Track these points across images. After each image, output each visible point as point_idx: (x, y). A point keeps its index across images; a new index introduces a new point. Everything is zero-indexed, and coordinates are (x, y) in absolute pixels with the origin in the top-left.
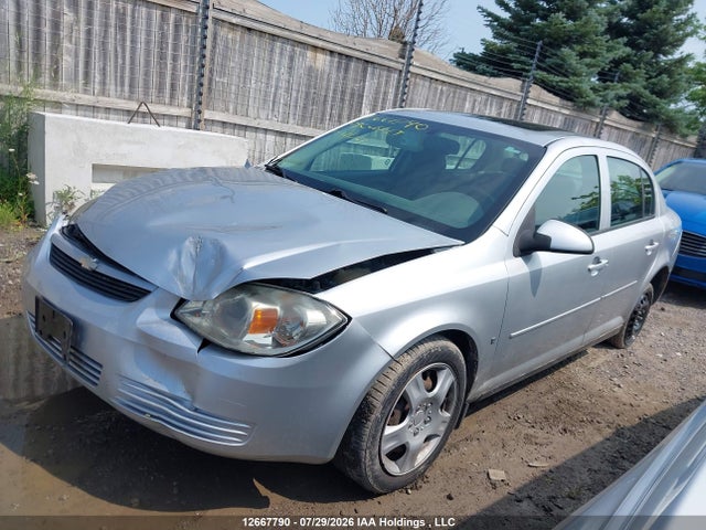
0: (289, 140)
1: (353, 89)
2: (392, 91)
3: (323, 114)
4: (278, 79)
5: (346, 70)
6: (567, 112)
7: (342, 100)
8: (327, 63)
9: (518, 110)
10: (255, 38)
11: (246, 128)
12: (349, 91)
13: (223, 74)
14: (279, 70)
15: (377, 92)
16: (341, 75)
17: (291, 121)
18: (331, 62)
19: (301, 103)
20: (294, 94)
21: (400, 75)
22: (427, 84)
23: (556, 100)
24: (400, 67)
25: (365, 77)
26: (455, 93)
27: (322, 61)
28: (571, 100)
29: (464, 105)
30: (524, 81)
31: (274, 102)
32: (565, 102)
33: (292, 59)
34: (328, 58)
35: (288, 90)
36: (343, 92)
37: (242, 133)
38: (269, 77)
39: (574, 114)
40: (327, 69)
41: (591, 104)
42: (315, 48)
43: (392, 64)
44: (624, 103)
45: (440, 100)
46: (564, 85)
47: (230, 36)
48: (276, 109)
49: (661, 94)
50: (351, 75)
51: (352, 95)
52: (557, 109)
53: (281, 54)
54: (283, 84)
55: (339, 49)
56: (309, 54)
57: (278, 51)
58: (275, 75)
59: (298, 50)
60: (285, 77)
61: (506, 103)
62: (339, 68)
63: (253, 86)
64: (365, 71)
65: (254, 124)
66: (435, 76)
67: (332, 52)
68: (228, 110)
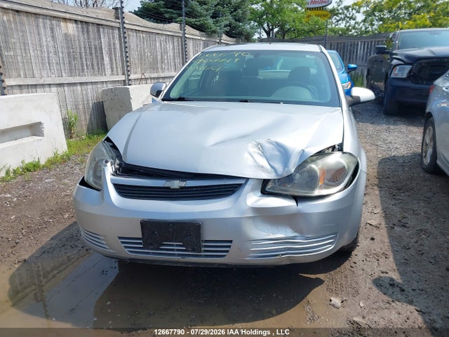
0: (66, 88)
1: (95, 45)
2: (117, 42)
3: (82, 66)
4: (47, 46)
5: (88, 32)
6: (204, 39)
7: (91, 54)
8: (75, 29)
9: (182, 42)
10: (24, 18)
11: (35, 86)
12: (93, 47)
13: (8, 49)
14: (46, 39)
15: (110, 45)
16: (86, 36)
17: (64, 74)
18: (77, 27)
19: (67, 61)
20: (60, 55)
21: (119, 31)
22: (135, 34)
23: (197, 32)
24: (118, 25)
25: (99, 35)
26: (150, 37)
27: (71, 28)
28: (205, 32)
29: (156, 43)
30: (181, 24)
31: (49, 63)
32: (202, 33)
33: (52, 29)
34: (75, 25)
35: (56, 53)
36: (90, 48)
37: (34, 90)
38: (41, 46)
39: (208, 39)
40: (76, 33)
41: (214, 32)
42: (65, 19)
43: (113, 24)
44: (227, 29)
45: (144, 43)
46: (199, 23)
47: (5, 18)
48: (52, 68)
49: (239, 21)
50: (92, 35)
51: (96, 48)
52: (199, 38)
53: (44, 27)
54: (51, 49)
55: (79, 18)
56: (62, 24)
57: (41, 25)
58: (45, 43)
59: (54, 22)
60: (51, 44)
61: (175, 39)
62: (83, 31)
63: (32, 54)
64: (99, 31)
65: (41, 82)
66: (137, 28)
67: (76, 21)
68: (20, 76)
